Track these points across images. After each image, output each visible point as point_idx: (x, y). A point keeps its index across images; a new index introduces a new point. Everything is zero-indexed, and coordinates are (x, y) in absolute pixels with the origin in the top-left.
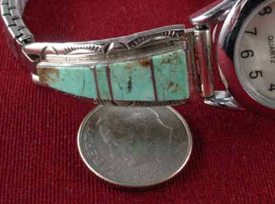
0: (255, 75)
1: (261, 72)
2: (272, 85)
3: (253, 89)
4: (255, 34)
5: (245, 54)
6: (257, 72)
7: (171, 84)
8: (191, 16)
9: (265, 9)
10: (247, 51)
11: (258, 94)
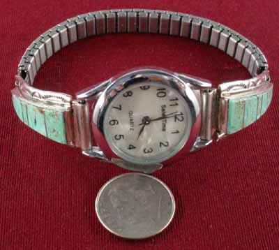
0: (118, 137)
1: (123, 136)
2: (130, 145)
3: (116, 147)
4: (120, 109)
5: (112, 123)
6: (120, 136)
7: (54, 131)
8: (76, 94)
9: (128, 93)
10: (114, 121)
11: (119, 151)
